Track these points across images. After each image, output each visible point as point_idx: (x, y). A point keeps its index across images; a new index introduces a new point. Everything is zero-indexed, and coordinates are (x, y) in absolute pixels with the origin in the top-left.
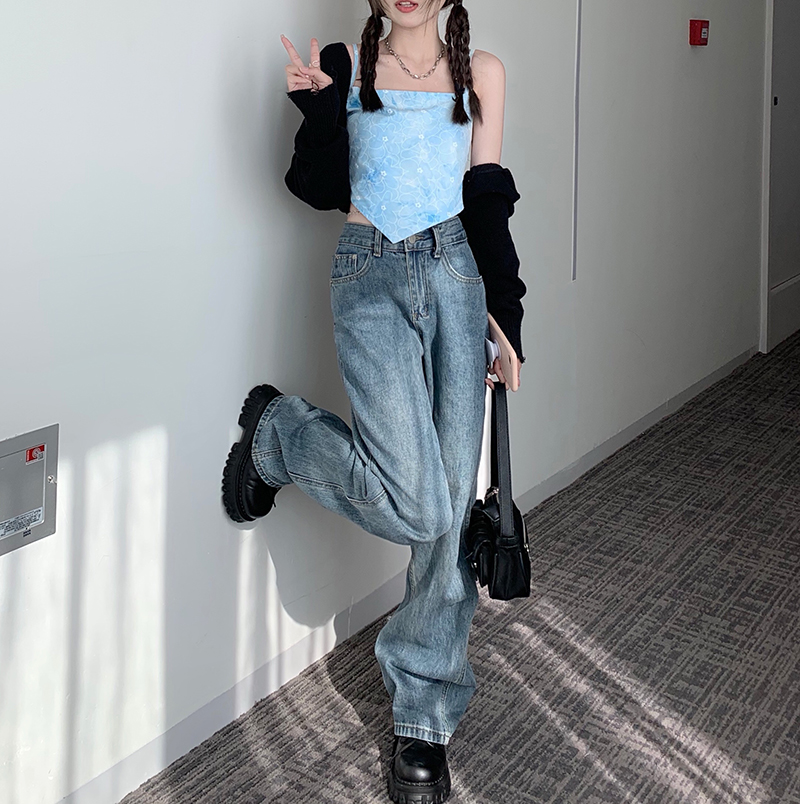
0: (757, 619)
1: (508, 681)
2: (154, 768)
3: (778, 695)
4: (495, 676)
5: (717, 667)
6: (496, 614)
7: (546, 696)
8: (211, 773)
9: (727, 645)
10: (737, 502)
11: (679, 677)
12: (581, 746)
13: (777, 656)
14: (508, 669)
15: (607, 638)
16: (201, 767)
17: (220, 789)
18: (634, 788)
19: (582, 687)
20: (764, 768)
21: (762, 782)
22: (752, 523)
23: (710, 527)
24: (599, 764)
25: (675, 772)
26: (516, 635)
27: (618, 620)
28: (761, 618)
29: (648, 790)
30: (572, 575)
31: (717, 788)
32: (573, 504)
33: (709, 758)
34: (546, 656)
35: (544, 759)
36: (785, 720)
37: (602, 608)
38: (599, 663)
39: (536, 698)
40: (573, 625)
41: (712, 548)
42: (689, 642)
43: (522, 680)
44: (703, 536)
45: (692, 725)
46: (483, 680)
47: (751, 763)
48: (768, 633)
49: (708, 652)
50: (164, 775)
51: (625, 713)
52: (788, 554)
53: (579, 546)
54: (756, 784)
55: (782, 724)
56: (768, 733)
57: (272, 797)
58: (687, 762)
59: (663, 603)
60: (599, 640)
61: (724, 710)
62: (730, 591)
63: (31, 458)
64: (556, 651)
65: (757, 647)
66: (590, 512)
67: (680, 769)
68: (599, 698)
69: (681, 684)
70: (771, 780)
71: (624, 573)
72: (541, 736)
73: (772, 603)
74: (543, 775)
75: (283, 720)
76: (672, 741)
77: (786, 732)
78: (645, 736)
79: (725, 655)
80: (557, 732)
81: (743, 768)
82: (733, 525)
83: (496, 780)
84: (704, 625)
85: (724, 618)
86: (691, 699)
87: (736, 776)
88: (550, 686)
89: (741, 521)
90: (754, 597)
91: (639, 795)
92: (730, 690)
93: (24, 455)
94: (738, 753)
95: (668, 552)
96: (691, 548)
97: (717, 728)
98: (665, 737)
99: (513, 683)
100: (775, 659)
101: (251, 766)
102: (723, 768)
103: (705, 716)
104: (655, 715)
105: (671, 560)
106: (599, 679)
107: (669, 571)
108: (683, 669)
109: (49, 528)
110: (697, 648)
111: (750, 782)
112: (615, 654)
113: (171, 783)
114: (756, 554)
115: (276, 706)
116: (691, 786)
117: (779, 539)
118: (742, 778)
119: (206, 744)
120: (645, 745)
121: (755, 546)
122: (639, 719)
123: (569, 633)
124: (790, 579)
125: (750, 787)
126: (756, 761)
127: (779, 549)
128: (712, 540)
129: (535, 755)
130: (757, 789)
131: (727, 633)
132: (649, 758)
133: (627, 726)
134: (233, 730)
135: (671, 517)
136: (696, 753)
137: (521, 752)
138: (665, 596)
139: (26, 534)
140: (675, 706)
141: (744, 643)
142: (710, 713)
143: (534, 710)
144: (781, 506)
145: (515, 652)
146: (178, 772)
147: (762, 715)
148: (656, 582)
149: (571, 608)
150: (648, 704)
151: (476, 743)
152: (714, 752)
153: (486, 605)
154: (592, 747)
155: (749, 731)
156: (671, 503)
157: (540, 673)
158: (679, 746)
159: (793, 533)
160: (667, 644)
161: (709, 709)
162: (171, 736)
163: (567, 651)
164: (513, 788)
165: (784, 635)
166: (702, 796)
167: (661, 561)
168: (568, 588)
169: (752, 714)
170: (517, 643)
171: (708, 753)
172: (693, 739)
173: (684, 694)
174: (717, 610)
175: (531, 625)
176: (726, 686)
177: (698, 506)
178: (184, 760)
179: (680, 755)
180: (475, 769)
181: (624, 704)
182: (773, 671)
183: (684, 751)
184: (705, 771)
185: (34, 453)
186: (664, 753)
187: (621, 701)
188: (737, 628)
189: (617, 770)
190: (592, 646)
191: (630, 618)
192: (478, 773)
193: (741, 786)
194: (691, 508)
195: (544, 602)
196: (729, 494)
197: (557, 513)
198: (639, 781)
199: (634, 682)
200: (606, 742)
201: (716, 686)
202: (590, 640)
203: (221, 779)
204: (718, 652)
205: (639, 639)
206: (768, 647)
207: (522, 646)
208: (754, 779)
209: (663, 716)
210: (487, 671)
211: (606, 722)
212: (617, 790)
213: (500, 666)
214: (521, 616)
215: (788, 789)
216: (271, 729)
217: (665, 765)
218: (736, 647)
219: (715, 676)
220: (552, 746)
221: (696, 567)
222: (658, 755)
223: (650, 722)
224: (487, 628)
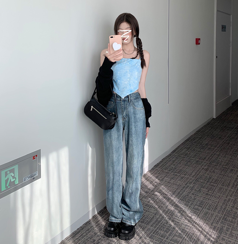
0: (214, 189)
1: (154, 208)
2: (67, 234)
3: (220, 209)
4: (151, 207)
5: (205, 202)
6: (151, 190)
7: (164, 211)
8: (82, 235)
9: (207, 196)
10: (209, 157)
11: (196, 205)
12: (172, 224)
13: (219, 198)
14: (154, 205)
15: (178, 196)
16: (80, 233)
17: (84, 239)
18: (185, 234)
19: (172, 208)
20: (217, 228)
21: (216, 231)
22: (213, 163)
23: (203, 165)
24: (177, 228)
25: (195, 230)
26: (156, 195)
27: (181, 190)
29: (189, 234)
30: (169, 179)
31: (206, 233)
32: (169, 160)
33: (203, 226)
34: (163, 201)
35: (163, 228)
36: (222, 215)
37: (177, 187)
38: (176, 202)
39: (161, 212)
40: (170, 192)
41: (203, 170)
42: (198, 195)
43: (158, 208)
44: (201, 167)
45: (199, 217)
46: (148, 208)
47: (213, 227)
48: (217, 192)
49: (203, 198)
50: (71, 236)
51: (183, 215)
52: (221, 171)
53: (171, 171)
54: (215, 232)
55: (221, 216)
56: (218, 219)
57: (97, 240)
58: (198, 227)
59: (192, 185)
60: (176, 196)
61: (207, 213)
62: (208, 182)
63: (34, 159)
64: (166, 199)
65: (215, 196)
66: (173, 162)
67: (197, 229)
68: (177, 211)
69: (196, 207)
70: (219, 231)
71: (182, 178)
72: (163, 222)
73: (218, 184)
74: (163, 232)
75: (99, 220)
76: (194, 222)
77: (222, 218)
78: (188, 221)
79: (207, 199)
80: (166, 221)
82: (208, 164)
83: (152, 234)
84: (202, 191)
85: (206, 189)
86: (199, 210)
87: (210, 230)
88: (165, 209)
89: (210, 163)
90: (213, 183)
91: (187, 236)
93: (32, 158)
94: (210, 224)
95: (193, 172)
96: (198, 171)
97: (205, 218)
98: (193, 221)
99: (156, 208)
100: (219, 199)
101: (92, 232)
102: (207, 228)
103: (202, 215)
104: (190, 215)
105: (193, 174)
106: (176, 206)
107: (193, 177)
108: (197, 203)
109: (39, 177)
110: (200, 197)
111: (213, 231)
112: (180, 200)
113: (72, 238)
114: (214, 172)
115: (98, 217)
116: (199, 233)
117: (219, 167)
118: (211, 230)
119: (81, 227)
120: (188, 223)
121: (213, 170)
122: (186, 216)
123: (169, 194)
124: (222, 178)
125: (213, 233)
126: (215, 226)
127: (220, 170)
128: (203, 168)
129: (161, 227)
130: (215, 233)
131: (207, 193)
132: (189, 226)
133: (183, 218)
134: (89, 223)
135: (193, 163)
136: (200, 225)
137: (158, 226)
138: (192, 184)
139: (33, 179)
140: (195, 213)
141: (211, 195)
142: (203, 214)
143: (161, 215)
144: (220, 158)
145: (156, 200)
146: (74, 235)
147: (216, 214)
148: (190, 180)
149: (169, 188)
150: (189, 212)
151: (147, 224)
152: (205, 224)
153: (149, 188)
154: (175, 224)
155: (213, 219)
156: (193, 158)
157: (162, 205)
158: (196, 223)
159: (223, 165)
160: (193, 196)
161: (203, 213)
162: (72, 226)
163: (168, 199)
164: (156, 236)
165: (221, 193)
166: (202, 235)
167: (191, 174)
168: (169, 182)
169: (214, 214)
170: (156, 198)
171: (203, 225)
172: (199, 221)
173: (197, 209)
174: (205, 187)
175: (160, 193)
176: (207, 207)
177: (200, 159)
178: (75, 231)
179: (196, 225)
180: (147, 231)
182: (218, 202)
183: (197, 224)
184: (202, 229)
185: (35, 157)
186: (192, 225)
187: (182, 212)
188: (210, 191)
189: (181, 230)
190: (175, 198)
191: (183, 190)
192: (147, 232)
193: (211, 232)
194: (198, 160)
195: (163, 186)
196: (207, 156)
197: (166, 162)
198: (187, 232)
199: (185, 207)
200: (179, 223)
201: (205, 207)
202: (174, 196)
203: (85, 236)
204: (205, 198)
205: (186, 195)
206: (217, 196)
207: (158, 198)
208: (214, 231)
209: (192, 215)
210: (149, 205)
211: (179, 218)
212: (182, 235)
213: (152, 204)
214: (157, 190)
215: (223, 233)
216: (97, 223)
217: (193, 228)
218: (210, 196)
219: (204, 204)
220: (165, 224)
221: (200, 176)
222: (191, 226)
223: (189, 217)
224: (149, 194)
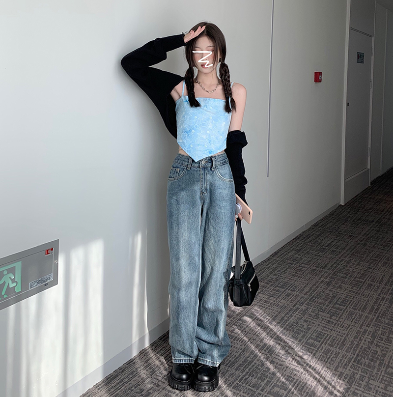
0: (341, 314)
1: (242, 341)
2: (99, 378)
3: (350, 345)
4: (236, 338)
5: (325, 334)
6: (237, 313)
7: (257, 346)
8: (122, 380)
9: (329, 324)
10: (333, 265)
11: (310, 338)
12: (271, 367)
13: (349, 329)
14: (242, 336)
15: (281, 323)
16: (118, 378)
17: (126, 387)
18: (292, 384)
19: (271, 342)
20: (344, 375)
21: (344, 381)
22: (339, 274)
23: (322, 276)
24: (278, 375)
25: (309, 377)
26: (245, 321)
27: (286, 315)
28: (343, 313)
29: (298, 385)
30: (267, 297)
31: (326, 384)
32: (267, 267)
33: (323, 371)
34: (257, 330)
35: (256, 373)
36: (353, 355)
37: (279, 310)
38: (278, 333)
39: (253, 347)
40: (267, 317)
41: (322, 284)
42: (314, 323)
43: (247, 340)
44: (319, 279)
45: (315, 358)
46: (232, 340)
47: (339, 373)
48: (345, 319)
49: (321, 327)
50: (103, 382)
51: (289, 353)
52: (353, 287)
53: (270, 285)
54: (341, 382)
55: (351, 357)
56: (345, 361)
57: (147, 390)
58: (314, 373)
59: (303, 307)
60: (278, 323)
61: (329, 351)
62: (330, 302)
63: (48, 254)
64: (261, 328)
65: (341, 325)
66: (274, 270)
67: (311, 376)
68: (278, 347)
69: (311, 341)
70: (347, 380)
71: (288, 295)
72: (255, 363)
73: (347, 307)
74: (256, 379)
75: (151, 358)
76: (307, 364)
77: (353, 360)
78: (297, 363)
79: (328, 329)
80: (261, 361)
81: (336, 375)
82: (331, 275)
83: (237, 382)
84: (320, 316)
85: (328, 313)
86: (315, 347)
87: (333, 378)
88: (259, 343)
89: (334, 273)
90: (340, 305)
91: (295, 387)
92: (330, 343)
93: (45, 252)
94: (334, 369)
95: (305, 286)
96: (315, 285)
97: (325, 359)
98: (305, 363)
99: (244, 342)
100: (348, 330)
101: (138, 377)
102: (328, 375)
103: (321, 354)
104: (301, 354)
105: (306, 290)
106: (278, 339)
107: (306, 294)
108: (312, 335)
109: (55, 282)
110: (317, 326)
111: (339, 381)
112: (285, 329)
113: (106, 385)
114: (340, 287)
115: (148, 352)
116: (315, 383)
117: (349, 280)
118: (335, 379)
119: (120, 368)
120: (297, 366)
121: (340, 284)
122: (294, 355)
123: (266, 320)
124: (354, 297)
125: (339, 383)
126: (341, 372)
127: (350, 285)
128: (323, 281)
129: (253, 371)
130: (342, 384)
131: (329, 319)
132: (298, 371)
133: (290, 358)
134: (131, 362)
135: (306, 272)
136: (317, 369)
137: (247, 370)
138: (304, 305)
139: (46, 285)
140: (308, 350)
141: (336, 323)
142: (323, 353)
143: (252, 352)
144: (350, 267)
145: (245, 329)
146: (109, 380)
147: (343, 353)
148: (301, 299)
149: (266, 310)
150: (298, 349)
151: (229, 367)
152: (324, 369)
153: (233, 309)
154: (276, 368)
155: (338, 360)
156: (306, 266)
157: (255, 337)
158: (310, 366)
159: (355, 278)
160: (305, 325)
161: (322, 351)
162: (106, 366)
163: (265, 328)
164: (244, 385)
165: (351, 320)
166: (320, 387)
167: (303, 290)
168: (266, 302)
169: (339, 353)
170: (245, 325)
171: (322, 369)
172: (316, 364)
173: (312, 345)
174: (325, 310)
175: (251, 317)
176: (329, 341)
177: (317, 267)
178: (111, 375)
179: (311, 370)
180: (229, 377)
181: (288, 349)
182: (347, 335)
183: (312, 369)
184: (321, 376)
185: (49, 251)
186: (304, 369)
188: (333, 318)
189: (286, 377)
190: (275, 326)
191: (290, 314)
192: (230, 378)
193: (335, 382)
194: (314, 268)
195: (256, 308)
196: (329, 262)
197: (261, 270)
198: (295, 381)
199: (292, 340)
200: (282, 365)
201: (325, 341)
202: (274, 323)
203: (126, 383)
204: (325, 327)
205: (294, 322)
206: (345, 325)
207: (247, 326)
208: (340, 379)
209: (304, 354)
210: (233, 337)
211: (281, 357)
212: (286, 385)
213: (239, 335)
214: (247, 314)
215: (354, 383)
216: (146, 362)
217: (305, 374)
218: (333, 325)
219: (324, 337)
220: (260, 367)
221: (317, 293)
222: (302, 370)
223: (299, 357)
224: (233, 319)
